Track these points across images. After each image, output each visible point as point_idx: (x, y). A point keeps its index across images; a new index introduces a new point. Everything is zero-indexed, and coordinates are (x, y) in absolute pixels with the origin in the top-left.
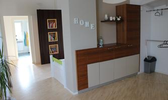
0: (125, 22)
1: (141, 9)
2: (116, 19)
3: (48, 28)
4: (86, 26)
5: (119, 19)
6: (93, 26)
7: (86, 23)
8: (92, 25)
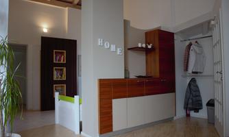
0: (157, 51)
1: (175, 38)
2: (147, 46)
3: (55, 62)
4: (112, 50)
5: (150, 47)
6: (120, 51)
7: (112, 46)
8: (118, 49)
